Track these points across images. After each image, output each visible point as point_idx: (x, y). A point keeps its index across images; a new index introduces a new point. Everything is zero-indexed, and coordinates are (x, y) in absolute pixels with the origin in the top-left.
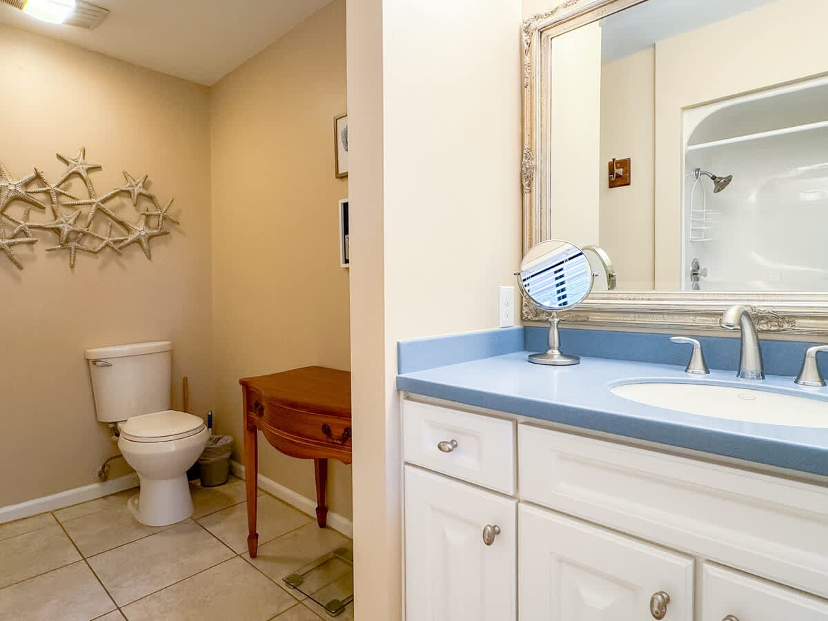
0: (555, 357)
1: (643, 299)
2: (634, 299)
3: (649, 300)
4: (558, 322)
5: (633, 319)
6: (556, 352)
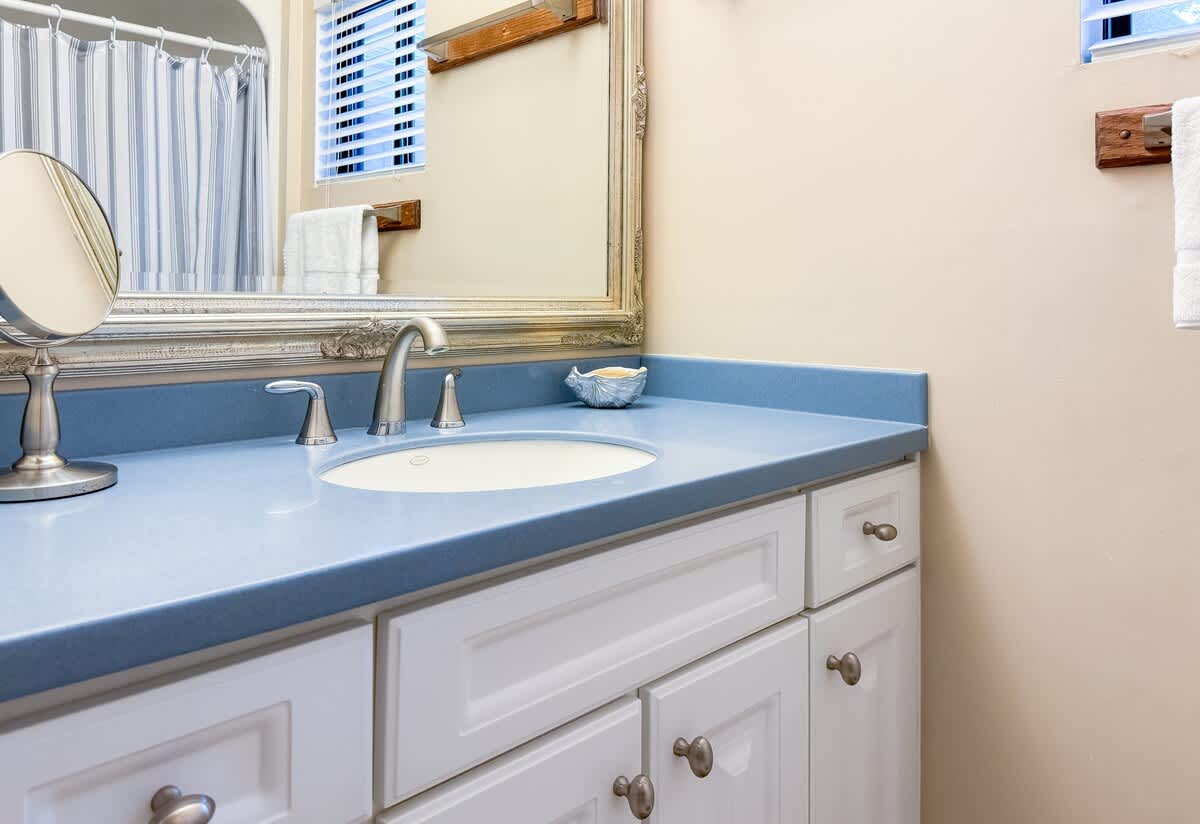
0: (48, 473)
1: (193, 312)
2: (175, 311)
3: (207, 312)
4: (55, 378)
5: (170, 356)
6: (50, 460)
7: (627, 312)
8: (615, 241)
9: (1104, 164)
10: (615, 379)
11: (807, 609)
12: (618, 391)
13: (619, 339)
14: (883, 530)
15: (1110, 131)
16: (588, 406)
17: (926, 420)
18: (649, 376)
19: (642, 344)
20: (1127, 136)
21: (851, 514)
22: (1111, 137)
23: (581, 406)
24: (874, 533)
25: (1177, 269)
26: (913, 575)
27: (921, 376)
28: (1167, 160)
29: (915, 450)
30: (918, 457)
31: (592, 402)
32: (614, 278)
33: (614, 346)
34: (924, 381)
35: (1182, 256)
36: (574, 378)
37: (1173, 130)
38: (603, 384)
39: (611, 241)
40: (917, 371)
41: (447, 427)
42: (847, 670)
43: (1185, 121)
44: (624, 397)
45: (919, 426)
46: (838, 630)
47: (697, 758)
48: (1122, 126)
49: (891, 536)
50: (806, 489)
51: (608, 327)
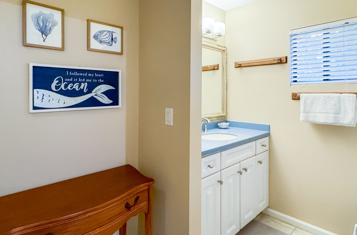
7: (225, 114)
9: (293, 99)
10: (224, 125)
11: (256, 155)
13: (224, 118)
14: (264, 145)
16: (221, 128)
18: (229, 124)
19: (226, 119)
21: (260, 143)
22: (294, 96)
23: (219, 128)
25: (301, 115)
26: (268, 151)
28: (300, 99)
29: (268, 135)
30: (268, 136)
31: (222, 128)
32: (223, 109)
33: (223, 119)
34: (269, 125)
35: (301, 113)
36: (219, 124)
37: (300, 98)
41: (206, 132)
42: (260, 162)
43: (301, 97)
44: (226, 127)
45: (269, 132)
46: (259, 158)
47: (246, 170)
49: (265, 146)
50: (255, 140)
51: (222, 116)
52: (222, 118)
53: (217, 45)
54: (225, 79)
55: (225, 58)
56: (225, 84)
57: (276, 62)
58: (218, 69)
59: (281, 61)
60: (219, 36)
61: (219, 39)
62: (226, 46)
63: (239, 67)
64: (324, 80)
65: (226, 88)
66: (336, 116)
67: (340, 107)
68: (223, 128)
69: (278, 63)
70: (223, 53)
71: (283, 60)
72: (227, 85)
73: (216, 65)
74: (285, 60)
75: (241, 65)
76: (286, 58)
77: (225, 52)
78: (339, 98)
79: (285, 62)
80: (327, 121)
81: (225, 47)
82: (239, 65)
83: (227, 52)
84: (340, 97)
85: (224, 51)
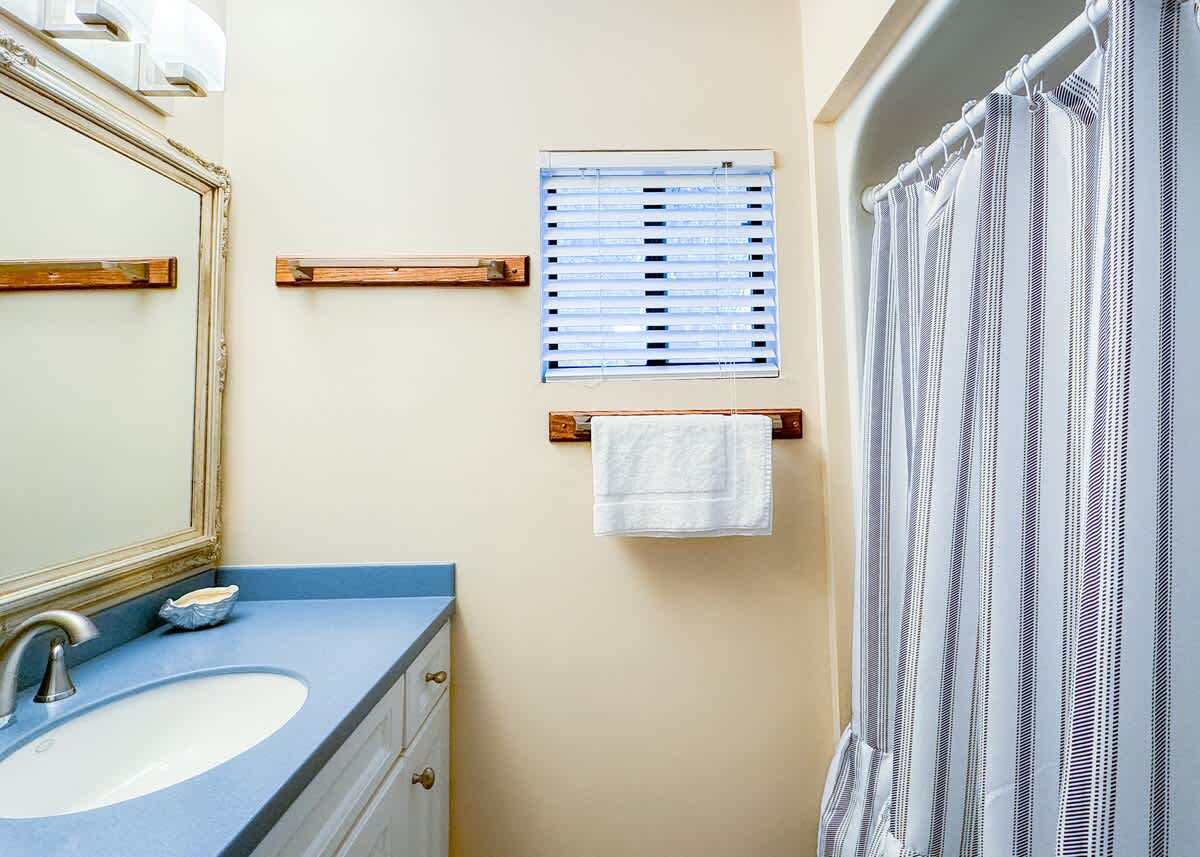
7: (209, 537)
8: (199, 478)
9: (553, 440)
10: (206, 600)
11: (403, 751)
12: (215, 613)
13: (201, 560)
14: (439, 677)
15: (558, 423)
17: (454, 593)
18: (241, 590)
19: (217, 561)
20: (565, 427)
21: (422, 673)
22: (559, 427)
23: (173, 630)
24: (434, 679)
25: (595, 507)
27: (450, 566)
28: (589, 440)
30: (449, 621)
31: (188, 626)
32: (198, 508)
33: (195, 567)
34: (453, 568)
35: (596, 500)
36: (168, 607)
37: (592, 432)
38: (200, 610)
39: (196, 479)
40: (446, 562)
41: (56, 699)
42: (426, 781)
43: (597, 430)
44: (221, 615)
45: (451, 599)
48: (563, 421)
49: (444, 679)
51: (193, 553)
52: (192, 562)
53: (169, 141)
54: (216, 342)
55: (218, 232)
56: (215, 371)
57: (482, 275)
58: (170, 285)
59: (505, 277)
60: (188, 89)
61: (181, 105)
62: (226, 165)
63: (298, 283)
64: (651, 363)
65: (223, 392)
66: (718, 500)
67: (726, 464)
68: (198, 622)
69: (493, 283)
70: (207, 198)
71: (516, 271)
72: (225, 373)
73: (159, 264)
74: (521, 270)
75: (309, 271)
76: (527, 260)
77: (221, 195)
78: (725, 432)
79: (522, 278)
80: (688, 525)
81: (217, 170)
82: (300, 274)
83: (229, 201)
84: (725, 429)
85: (214, 188)
